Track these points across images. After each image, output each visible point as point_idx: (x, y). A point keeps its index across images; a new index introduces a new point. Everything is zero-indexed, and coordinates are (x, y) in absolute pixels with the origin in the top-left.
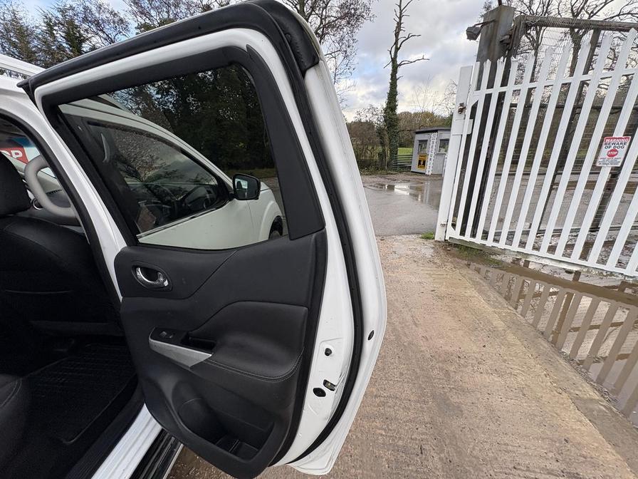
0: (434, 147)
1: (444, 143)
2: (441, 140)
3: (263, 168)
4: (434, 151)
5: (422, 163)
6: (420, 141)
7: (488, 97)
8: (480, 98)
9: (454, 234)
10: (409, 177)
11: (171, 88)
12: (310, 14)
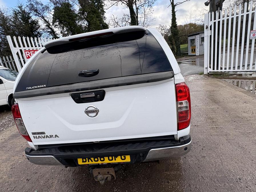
0: (199, 42)
1: (203, 39)
2: (201, 38)
4: (199, 44)
5: (193, 50)
6: (191, 40)
7: (215, 23)
8: (212, 23)
9: (211, 70)
10: (188, 58)
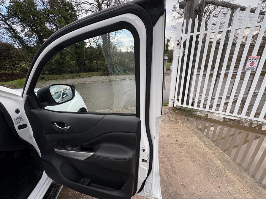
3: (85, 72)
7: (191, 37)
8: (187, 37)
9: (178, 104)
11: (33, 34)
12: (102, 3)
